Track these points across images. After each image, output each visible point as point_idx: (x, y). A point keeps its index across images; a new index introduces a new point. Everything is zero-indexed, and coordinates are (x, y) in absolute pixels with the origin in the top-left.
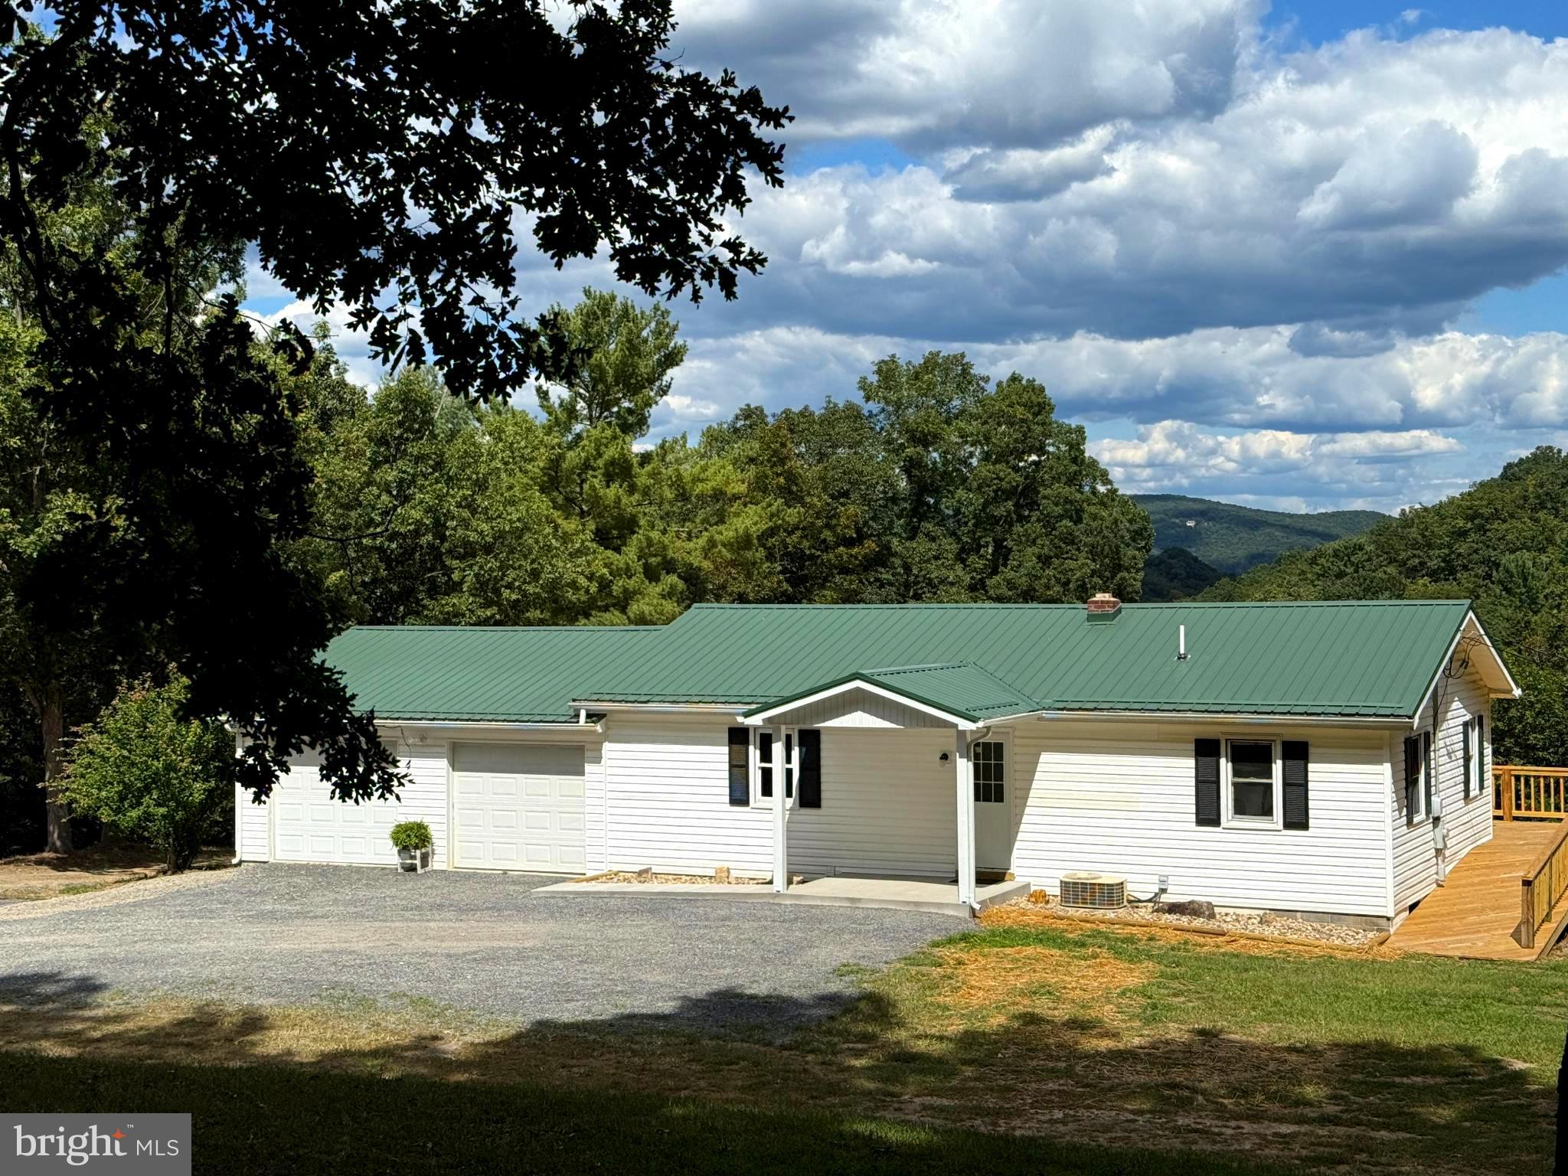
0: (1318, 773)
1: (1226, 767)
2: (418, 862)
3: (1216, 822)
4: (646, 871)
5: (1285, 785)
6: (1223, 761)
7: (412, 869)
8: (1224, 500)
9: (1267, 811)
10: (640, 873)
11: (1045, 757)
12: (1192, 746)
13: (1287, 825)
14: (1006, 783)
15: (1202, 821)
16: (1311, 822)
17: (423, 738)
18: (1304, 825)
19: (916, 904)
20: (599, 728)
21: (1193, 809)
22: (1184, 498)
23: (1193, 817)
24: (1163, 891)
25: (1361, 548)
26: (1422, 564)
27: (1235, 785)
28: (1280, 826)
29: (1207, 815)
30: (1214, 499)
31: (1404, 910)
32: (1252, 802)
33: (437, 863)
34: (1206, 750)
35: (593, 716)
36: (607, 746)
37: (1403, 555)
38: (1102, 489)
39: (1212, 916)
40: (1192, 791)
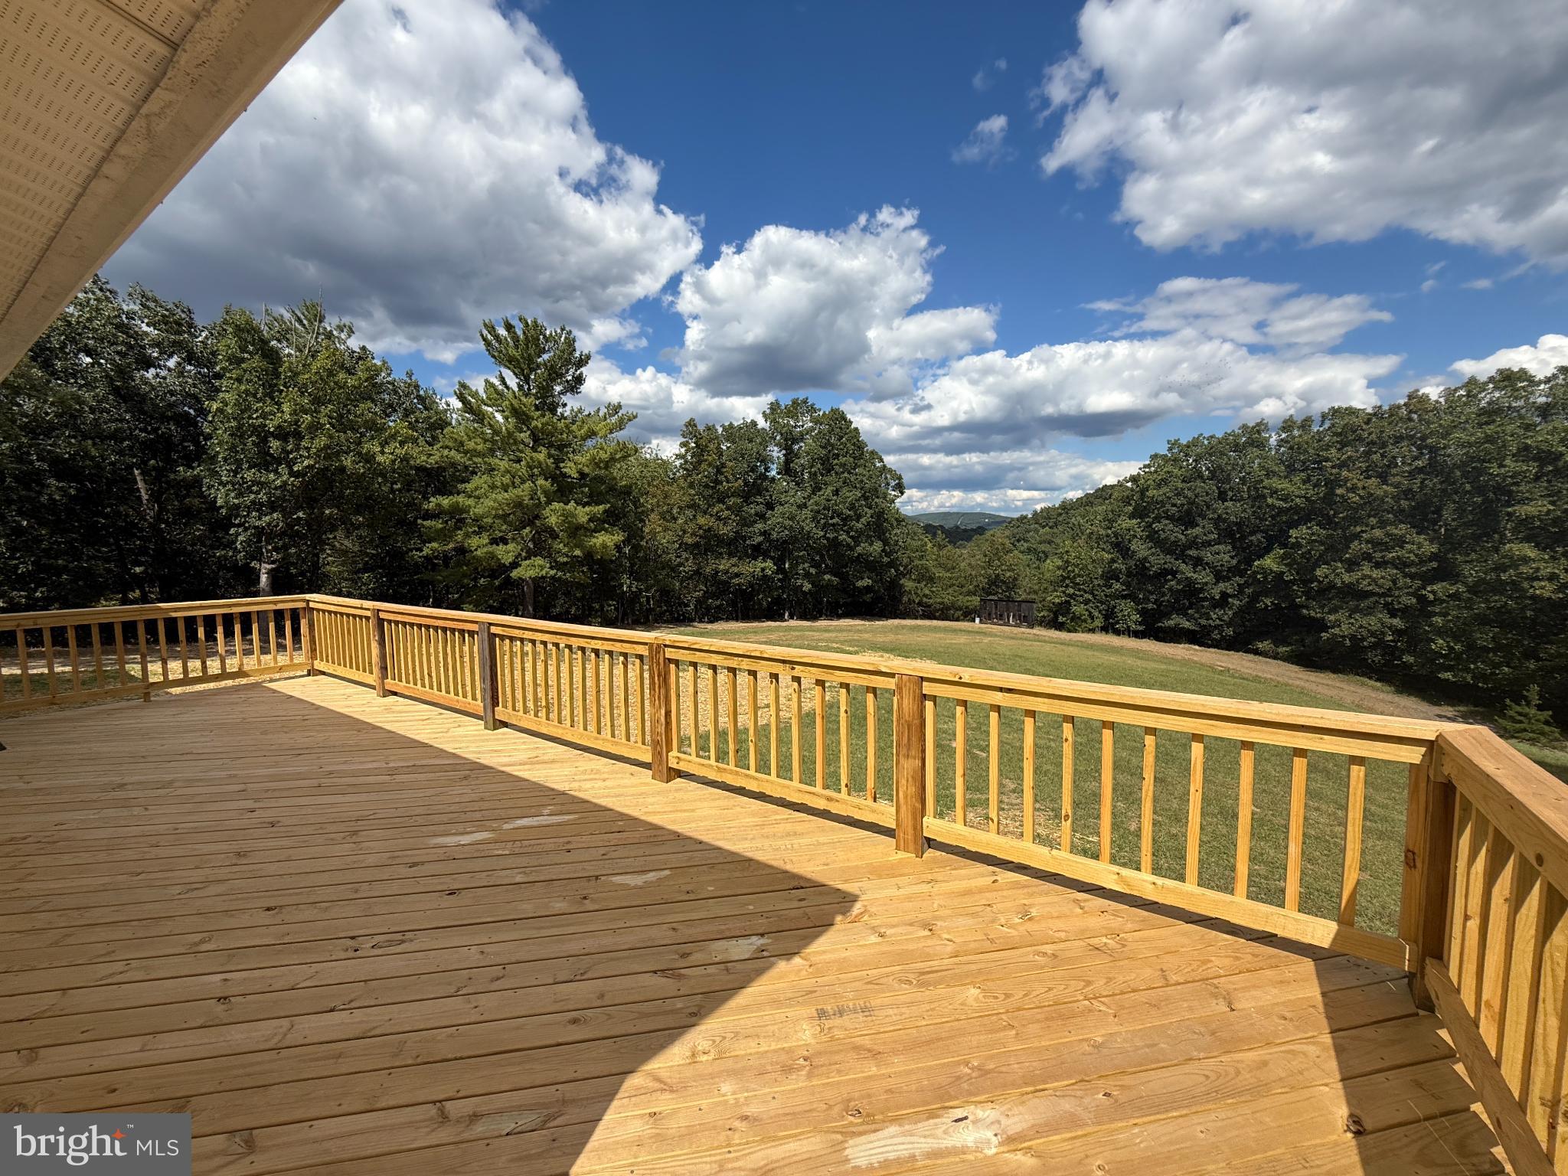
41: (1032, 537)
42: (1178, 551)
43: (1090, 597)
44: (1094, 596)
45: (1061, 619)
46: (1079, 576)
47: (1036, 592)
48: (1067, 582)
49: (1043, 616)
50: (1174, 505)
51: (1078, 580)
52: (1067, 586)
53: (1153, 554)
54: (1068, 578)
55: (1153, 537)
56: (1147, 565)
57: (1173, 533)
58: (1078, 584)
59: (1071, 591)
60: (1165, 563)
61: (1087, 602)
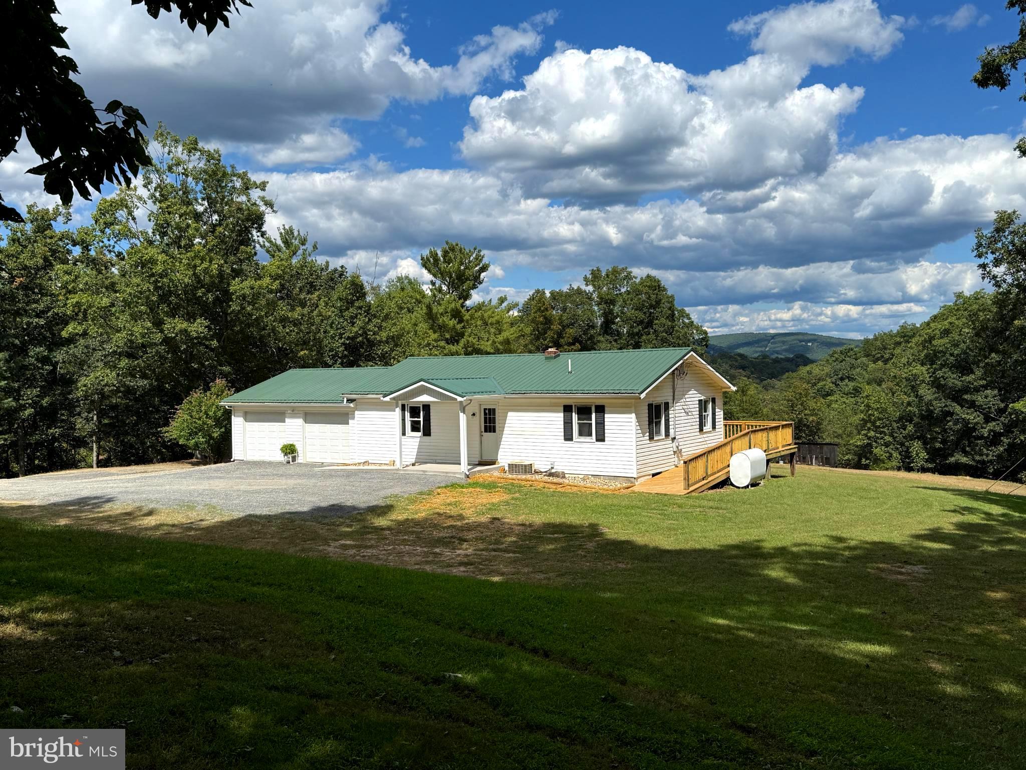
0: (609, 418)
1: (575, 416)
2: (291, 459)
3: (571, 439)
4: (366, 462)
5: (596, 423)
6: (574, 414)
7: (289, 462)
8: (824, 334)
9: (590, 435)
10: (364, 463)
11: (510, 414)
12: (562, 408)
13: (597, 440)
14: (497, 425)
15: (566, 439)
16: (606, 439)
17: (293, 411)
18: (603, 440)
19: (447, 473)
20: (352, 405)
21: (563, 434)
22: (807, 334)
23: (563, 438)
24: (552, 468)
25: (852, 350)
26: (882, 357)
27: (578, 423)
28: (595, 440)
29: (568, 437)
30: (820, 334)
31: (649, 475)
32: (585, 431)
33: (300, 460)
34: (567, 409)
35: (349, 401)
36: (356, 412)
37: (874, 353)
38: (687, 321)
39: (564, 477)
40: (562, 427)
41: (859, 374)
42: (957, 396)
43: (891, 439)
44: (894, 438)
45: (864, 461)
46: (879, 419)
47: (838, 437)
48: (869, 425)
49: (848, 460)
50: (952, 355)
51: (878, 424)
52: (869, 429)
53: (936, 399)
54: (870, 421)
55: (937, 384)
56: (932, 408)
57: (953, 380)
58: (879, 427)
59: (872, 434)
60: (946, 406)
61: (887, 445)
